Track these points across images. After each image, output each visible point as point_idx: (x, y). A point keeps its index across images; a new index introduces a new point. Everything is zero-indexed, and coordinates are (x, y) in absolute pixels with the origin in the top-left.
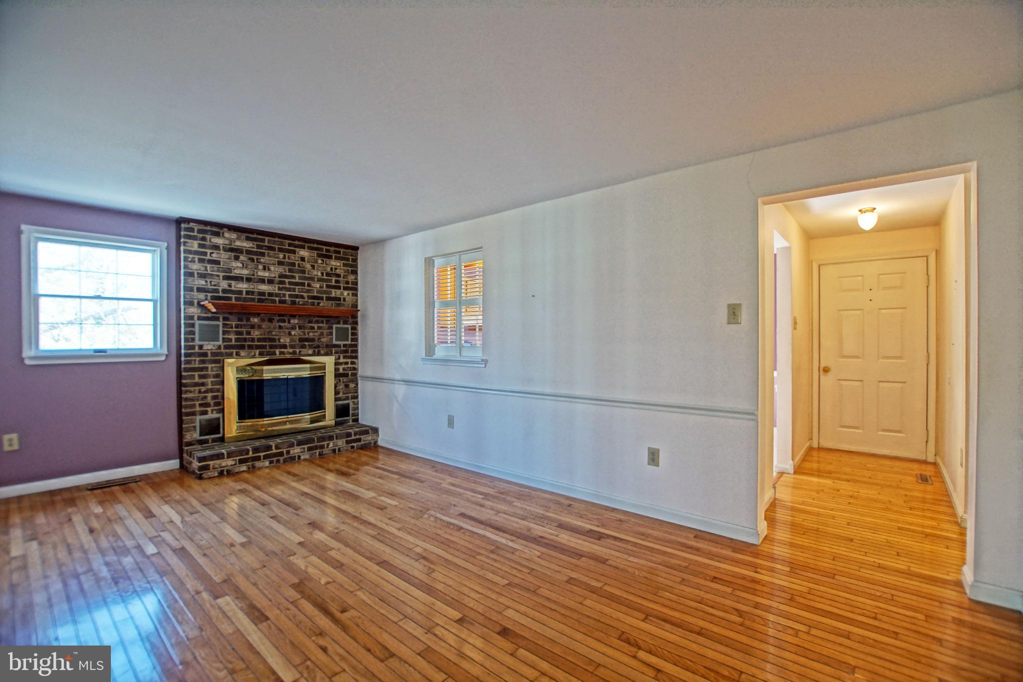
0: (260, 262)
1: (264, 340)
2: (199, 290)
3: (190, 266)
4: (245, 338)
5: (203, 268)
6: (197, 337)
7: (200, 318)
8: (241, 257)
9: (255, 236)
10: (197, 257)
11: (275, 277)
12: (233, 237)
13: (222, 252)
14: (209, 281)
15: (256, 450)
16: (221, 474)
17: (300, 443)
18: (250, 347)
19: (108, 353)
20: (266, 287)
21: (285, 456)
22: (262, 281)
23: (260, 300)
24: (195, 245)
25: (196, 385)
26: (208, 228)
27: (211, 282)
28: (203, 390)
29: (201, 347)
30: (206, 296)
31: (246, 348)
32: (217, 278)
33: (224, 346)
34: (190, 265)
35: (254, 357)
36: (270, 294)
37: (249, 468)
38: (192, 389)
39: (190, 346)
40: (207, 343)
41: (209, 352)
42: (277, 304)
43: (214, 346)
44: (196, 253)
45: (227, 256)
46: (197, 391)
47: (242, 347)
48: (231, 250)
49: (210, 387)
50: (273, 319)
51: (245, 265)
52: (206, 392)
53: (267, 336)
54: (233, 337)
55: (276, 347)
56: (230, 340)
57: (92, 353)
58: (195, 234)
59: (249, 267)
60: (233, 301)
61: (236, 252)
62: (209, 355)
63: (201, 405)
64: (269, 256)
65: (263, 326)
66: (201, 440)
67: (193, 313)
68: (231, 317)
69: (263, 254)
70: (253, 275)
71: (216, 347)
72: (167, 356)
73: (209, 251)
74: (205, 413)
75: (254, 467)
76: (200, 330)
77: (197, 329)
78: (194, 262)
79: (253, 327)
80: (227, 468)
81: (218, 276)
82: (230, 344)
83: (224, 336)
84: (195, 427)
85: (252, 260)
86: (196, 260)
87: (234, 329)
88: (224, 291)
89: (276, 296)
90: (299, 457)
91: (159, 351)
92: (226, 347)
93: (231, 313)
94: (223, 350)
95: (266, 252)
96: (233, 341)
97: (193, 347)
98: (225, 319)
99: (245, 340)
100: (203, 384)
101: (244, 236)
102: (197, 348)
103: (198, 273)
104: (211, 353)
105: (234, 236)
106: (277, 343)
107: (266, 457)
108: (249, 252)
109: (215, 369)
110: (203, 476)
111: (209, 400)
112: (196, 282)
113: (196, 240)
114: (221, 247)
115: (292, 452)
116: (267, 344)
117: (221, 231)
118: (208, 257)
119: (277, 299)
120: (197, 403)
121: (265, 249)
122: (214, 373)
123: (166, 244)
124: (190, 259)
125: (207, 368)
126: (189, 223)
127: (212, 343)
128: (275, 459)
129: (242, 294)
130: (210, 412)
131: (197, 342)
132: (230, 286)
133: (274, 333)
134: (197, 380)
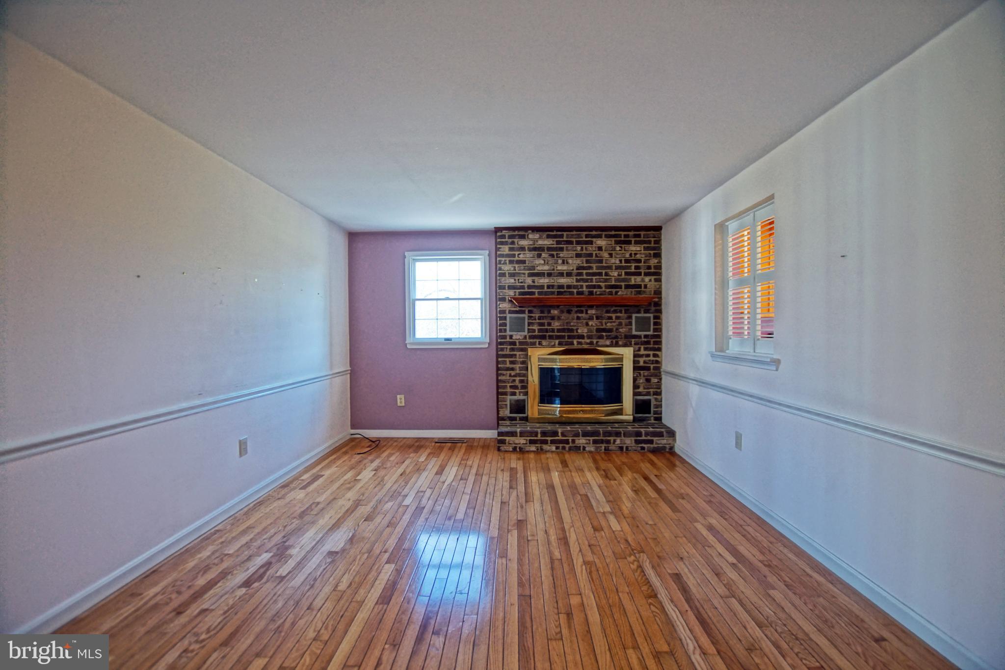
0: (560, 257)
1: (563, 330)
2: (510, 287)
3: (503, 268)
4: (547, 329)
5: (512, 269)
6: (508, 328)
7: (511, 312)
8: (543, 254)
9: (555, 233)
10: (508, 259)
11: (573, 270)
12: (536, 237)
13: (527, 252)
14: (517, 278)
15: (544, 434)
16: (515, 449)
17: (586, 434)
18: (551, 337)
19: (453, 340)
20: (565, 280)
21: (571, 444)
22: (561, 274)
23: (559, 293)
24: (505, 249)
25: (508, 369)
26: (516, 233)
27: (518, 280)
28: (512, 374)
29: (511, 337)
30: (515, 292)
31: (547, 338)
32: (523, 275)
33: (529, 336)
34: (503, 267)
35: (554, 346)
36: (569, 287)
37: (538, 449)
38: (505, 372)
39: (503, 335)
40: (516, 333)
41: (517, 341)
42: (575, 296)
43: (521, 336)
44: (508, 256)
45: (531, 256)
46: (508, 375)
47: (544, 337)
48: (535, 249)
49: (518, 372)
50: (572, 310)
51: (546, 262)
52: (515, 376)
53: (565, 327)
54: (536, 327)
55: (574, 337)
56: (534, 331)
57: (443, 341)
58: (507, 240)
59: (550, 263)
60: (537, 296)
61: (538, 250)
62: (517, 344)
63: (511, 387)
64: (567, 250)
65: (563, 317)
66: (510, 417)
67: (505, 307)
68: (535, 310)
69: (562, 249)
70: (553, 270)
71: (523, 337)
72: (489, 343)
73: (517, 253)
74: (514, 394)
75: (542, 449)
76: (510, 322)
77: (508, 322)
78: (506, 264)
79: (553, 318)
80: (519, 445)
81: (524, 274)
82: (534, 334)
83: (529, 328)
84: (506, 405)
85: (552, 256)
86: (507, 262)
87: (538, 321)
88: (529, 287)
89: (574, 288)
90: (584, 448)
91: (484, 341)
92: (531, 337)
93: (534, 307)
94: (528, 340)
95: (565, 246)
96: (537, 331)
97: (504, 337)
98: (530, 312)
99: (547, 331)
100: (513, 369)
101: (545, 235)
102: (508, 337)
103: (509, 273)
104: (519, 342)
105: (537, 236)
106: (575, 334)
107: (553, 442)
108: (549, 249)
109: (522, 357)
110: (501, 448)
111: (517, 383)
112: (507, 282)
113: (507, 245)
114: (526, 248)
115: (577, 442)
116: (566, 334)
117: (526, 234)
118: (517, 258)
119: (575, 291)
120: (508, 385)
121: (564, 244)
122: (521, 360)
123: (487, 252)
124: (502, 262)
125: (515, 355)
126: (501, 232)
127: (519, 333)
128: (561, 445)
129: (543, 288)
130: (518, 394)
131: (508, 333)
132: (534, 282)
133: (572, 324)
134: (508, 365)
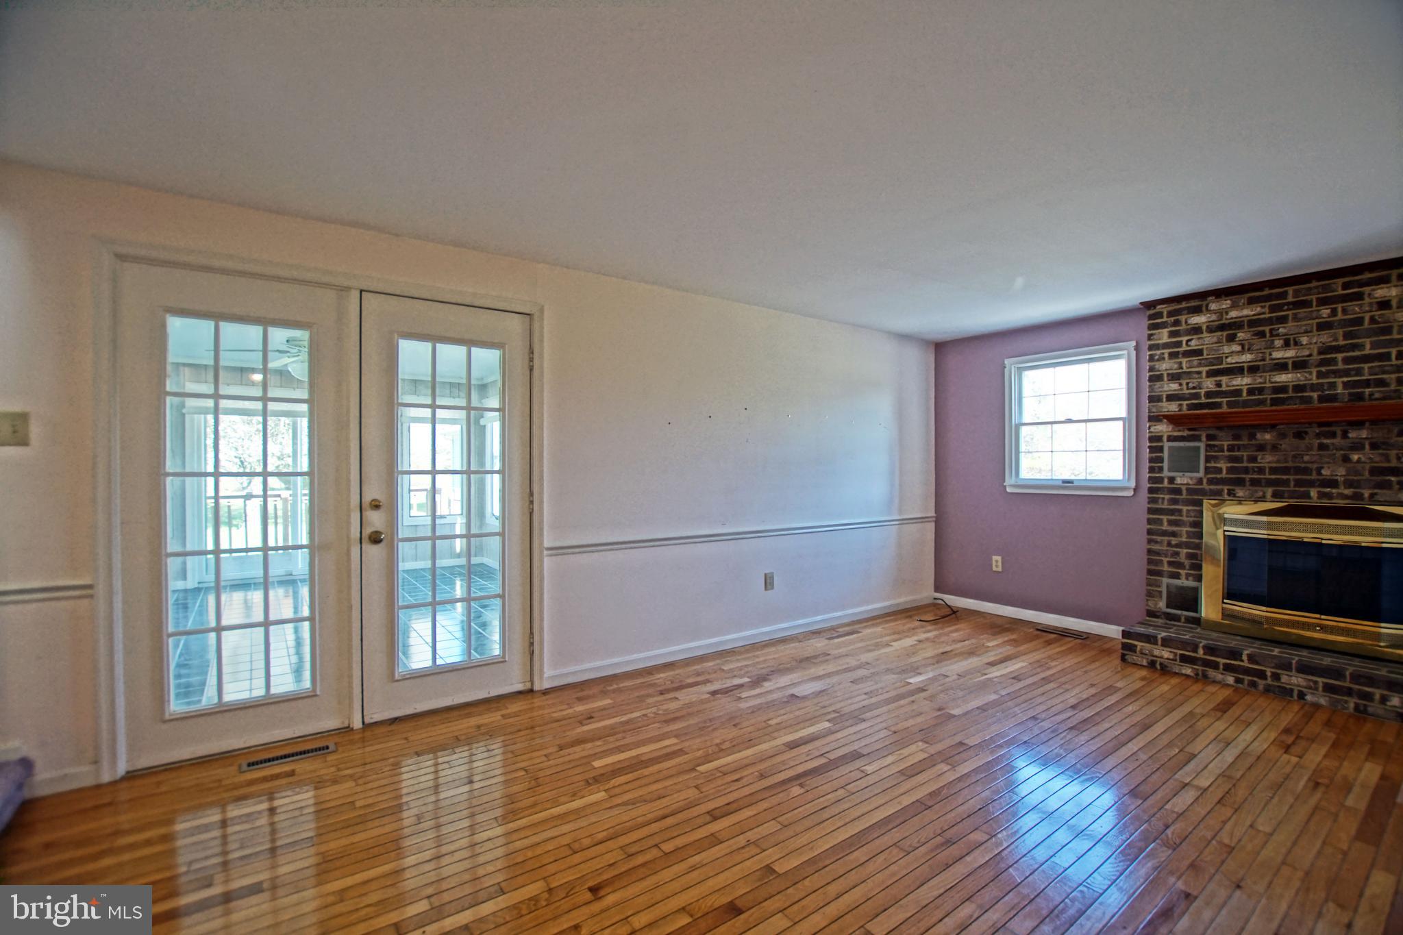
0: (1278, 335)
1: (1286, 470)
2: (1171, 398)
3: (1157, 367)
4: (1247, 467)
5: (1176, 366)
6: (1166, 465)
7: (1170, 439)
8: (1239, 335)
9: (1266, 292)
10: (1166, 351)
11: (1310, 355)
12: (1224, 306)
13: (1205, 334)
14: (1184, 382)
15: (1210, 650)
16: (1152, 664)
17: (1304, 669)
18: (1255, 483)
19: (1076, 484)
20: (1290, 375)
21: (1269, 681)
22: (1282, 366)
23: (1275, 402)
24: (1164, 336)
25: (1164, 533)
26: (1184, 305)
27: (1187, 384)
28: (1173, 543)
29: (1171, 480)
30: (1180, 405)
31: (1248, 484)
32: (1196, 376)
33: (1208, 479)
34: (1157, 365)
35: (1262, 499)
36: (1299, 388)
37: (1197, 674)
38: (1159, 538)
39: (1156, 477)
40: (1181, 474)
41: (1184, 488)
42: (1316, 404)
43: (1191, 478)
44: (1166, 346)
45: (1215, 339)
46: (1166, 543)
47: (1240, 482)
48: (1222, 328)
49: (1184, 539)
50: (1306, 433)
51: (1246, 347)
52: (1178, 545)
53: (1290, 464)
54: (1223, 465)
55: (1311, 484)
56: (1219, 470)
57: (1060, 483)
58: (1165, 319)
59: (1255, 347)
60: (1225, 409)
61: (1228, 329)
62: (1184, 492)
63: (1170, 563)
64: (1296, 319)
65: (1283, 446)
66: (1169, 614)
67: (1161, 431)
68: (1220, 434)
69: (1283, 320)
70: (1264, 360)
71: (1194, 481)
72: (1135, 490)
73: (1184, 339)
74: (1176, 576)
75: (1205, 676)
76: (1170, 456)
77: (1166, 454)
78: (1164, 359)
79: (1261, 448)
80: (1162, 660)
81: (1199, 373)
82: (1219, 476)
83: (1208, 465)
84: (1160, 592)
85: (1262, 334)
86: (1166, 356)
87: (1226, 453)
88: (1209, 394)
89: (1313, 391)
90: (1301, 695)
91: (1127, 484)
92: (1210, 482)
93: (1219, 428)
94: (1205, 486)
95: (1290, 313)
96: (1224, 471)
97: (1161, 480)
98: (1209, 437)
99: (1246, 470)
100: (1174, 534)
101: (1243, 300)
102: (1166, 481)
103: (1168, 374)
104: (1188, 490)
105: (1226, 304)
106: (1314, 476)
107: (1228, 668)
108: (1253, 323)
109: (1193, 514)
110: (1127, 657)
111: (1182, 558)
112: (1166, 388)
113: (1165, 327)
114: (1204, 328)
115: (1284, 679)
116: (1291, 477)
117: (1204, 303)
118: (1184, 348)
119: (1315, 395)
120: (1165, 560)
121: (1289, 309)
122: (1191, 519)
123: (1134, 343)
124: (1156, 357)
125: (1180, 511)
126: (1155, 308)
127: (1187, 474)
128: (1247, 678)
129: (1241, 395)
130: (1183, 577)
131: (1166, 473)
132: (1219, 385)
133: (1306, 458)
134: (1165, 527)
